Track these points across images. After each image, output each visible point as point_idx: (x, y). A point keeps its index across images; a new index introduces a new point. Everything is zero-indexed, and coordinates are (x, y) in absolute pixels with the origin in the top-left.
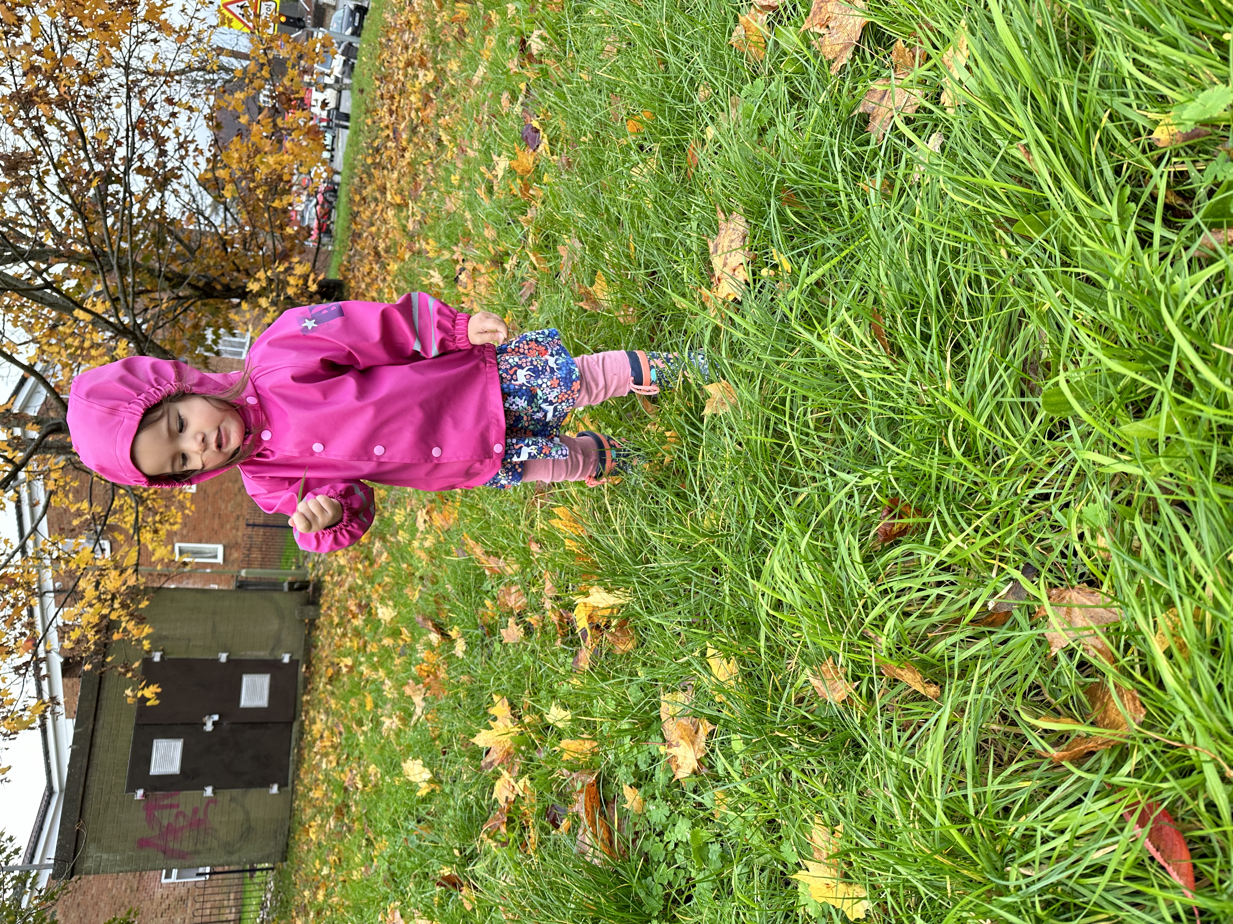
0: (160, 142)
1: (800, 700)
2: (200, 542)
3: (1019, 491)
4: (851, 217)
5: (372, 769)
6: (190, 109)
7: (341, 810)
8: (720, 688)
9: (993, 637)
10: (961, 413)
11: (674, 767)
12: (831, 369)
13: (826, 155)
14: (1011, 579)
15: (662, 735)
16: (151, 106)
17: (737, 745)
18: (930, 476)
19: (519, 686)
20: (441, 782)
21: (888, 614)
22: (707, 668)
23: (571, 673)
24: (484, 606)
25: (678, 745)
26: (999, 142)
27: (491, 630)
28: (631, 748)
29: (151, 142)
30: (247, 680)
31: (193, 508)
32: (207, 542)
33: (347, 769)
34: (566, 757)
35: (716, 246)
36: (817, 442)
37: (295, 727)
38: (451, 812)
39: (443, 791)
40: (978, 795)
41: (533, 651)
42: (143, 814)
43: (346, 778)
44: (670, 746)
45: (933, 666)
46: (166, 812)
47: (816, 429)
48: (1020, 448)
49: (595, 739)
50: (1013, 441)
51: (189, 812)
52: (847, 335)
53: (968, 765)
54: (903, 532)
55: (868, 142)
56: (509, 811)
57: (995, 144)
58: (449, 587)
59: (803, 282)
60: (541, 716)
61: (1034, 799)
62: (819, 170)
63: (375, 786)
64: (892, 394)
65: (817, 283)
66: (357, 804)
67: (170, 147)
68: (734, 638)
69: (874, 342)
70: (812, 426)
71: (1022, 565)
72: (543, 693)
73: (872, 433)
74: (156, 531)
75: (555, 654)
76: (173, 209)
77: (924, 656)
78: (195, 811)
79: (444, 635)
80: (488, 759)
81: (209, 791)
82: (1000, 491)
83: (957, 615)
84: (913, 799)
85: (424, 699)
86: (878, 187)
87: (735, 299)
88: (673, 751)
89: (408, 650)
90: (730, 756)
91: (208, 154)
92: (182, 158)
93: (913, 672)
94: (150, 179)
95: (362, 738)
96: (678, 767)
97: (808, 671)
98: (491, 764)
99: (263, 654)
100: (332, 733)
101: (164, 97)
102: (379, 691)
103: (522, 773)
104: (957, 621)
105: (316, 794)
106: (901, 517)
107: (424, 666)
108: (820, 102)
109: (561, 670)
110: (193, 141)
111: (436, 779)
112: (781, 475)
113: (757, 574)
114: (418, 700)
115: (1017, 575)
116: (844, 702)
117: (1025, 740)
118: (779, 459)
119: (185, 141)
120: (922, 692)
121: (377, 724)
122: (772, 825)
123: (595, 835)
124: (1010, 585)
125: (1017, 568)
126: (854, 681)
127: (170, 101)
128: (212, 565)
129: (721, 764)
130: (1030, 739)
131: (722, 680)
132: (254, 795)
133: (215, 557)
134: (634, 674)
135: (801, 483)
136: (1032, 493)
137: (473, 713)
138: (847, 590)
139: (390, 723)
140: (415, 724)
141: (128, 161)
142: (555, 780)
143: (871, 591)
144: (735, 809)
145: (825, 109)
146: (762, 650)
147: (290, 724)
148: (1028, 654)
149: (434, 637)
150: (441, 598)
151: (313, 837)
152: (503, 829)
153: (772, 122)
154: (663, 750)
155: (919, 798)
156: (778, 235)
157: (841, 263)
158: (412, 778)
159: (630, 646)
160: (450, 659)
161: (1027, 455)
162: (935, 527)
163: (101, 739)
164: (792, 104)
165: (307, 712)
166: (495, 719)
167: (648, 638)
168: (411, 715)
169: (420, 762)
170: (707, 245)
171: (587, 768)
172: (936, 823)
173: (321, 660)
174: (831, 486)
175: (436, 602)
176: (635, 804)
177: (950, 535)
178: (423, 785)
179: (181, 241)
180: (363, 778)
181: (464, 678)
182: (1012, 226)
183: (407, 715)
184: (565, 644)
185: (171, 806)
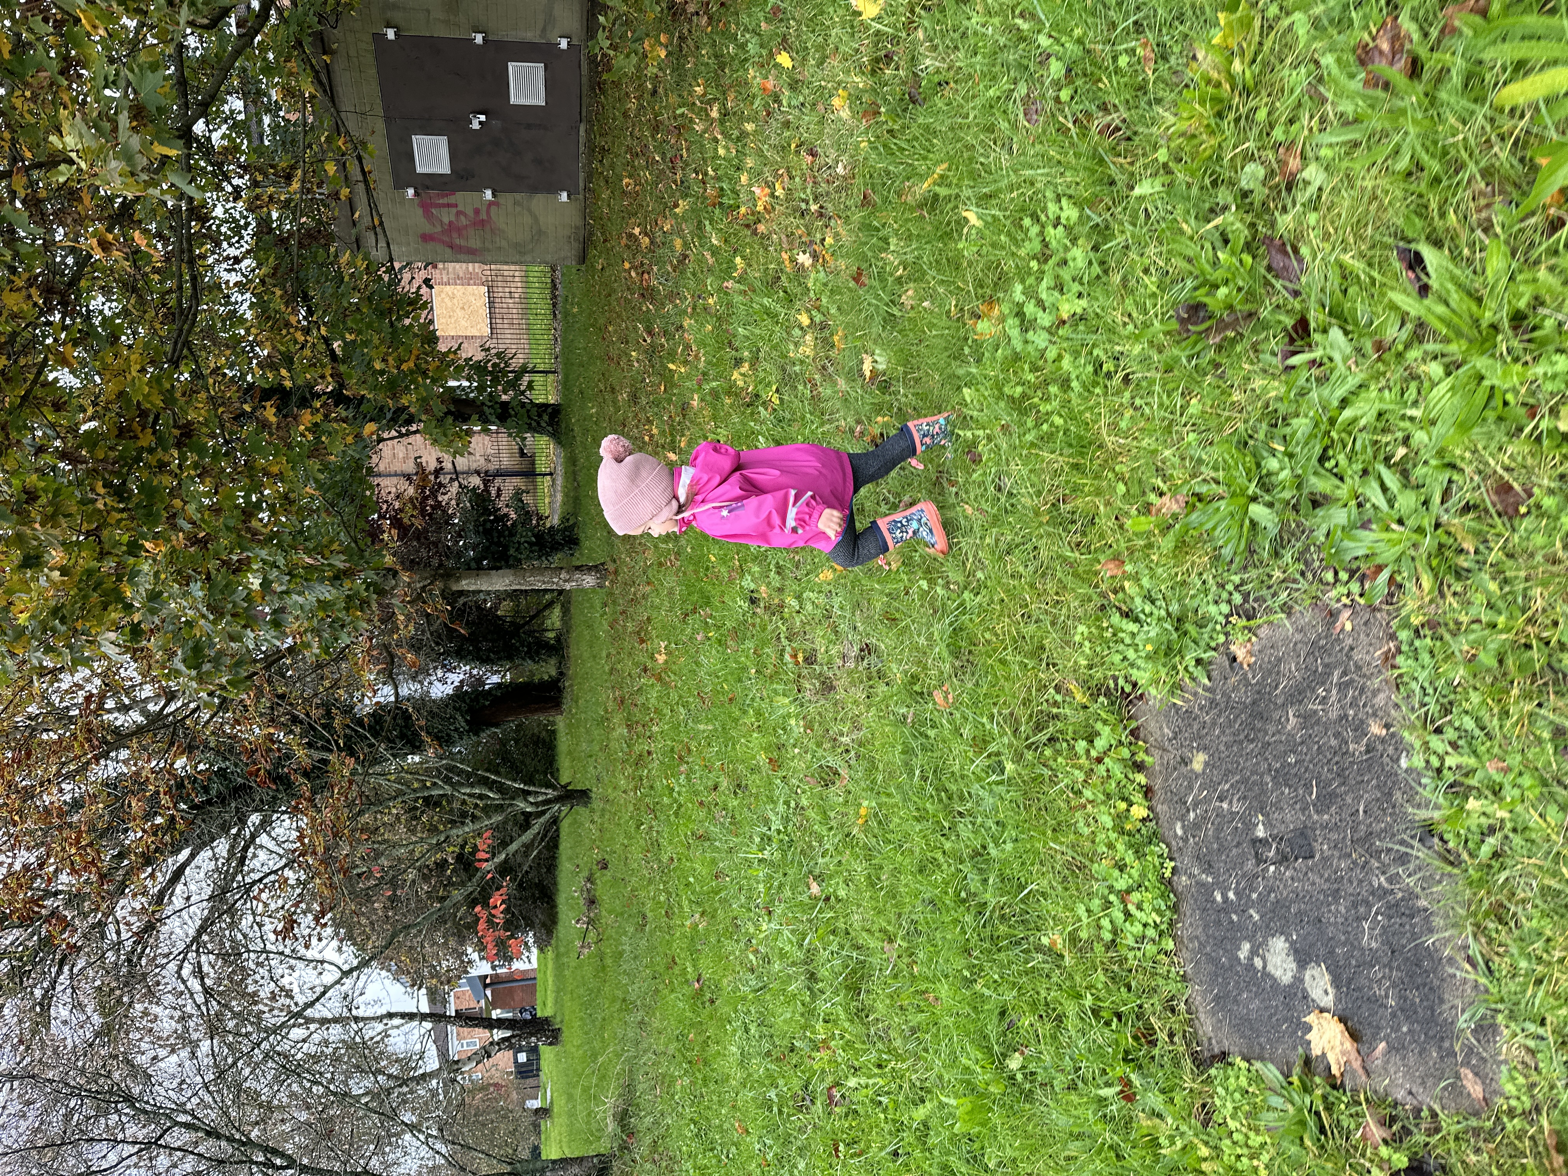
30: (514, 69)
42: (420, 211)
46: (445, 211)
51: (470, 212)
78: (477, 211)
81: (488, 194)
99: (531, 36)
132: (539, 201)
185: (449, 205)
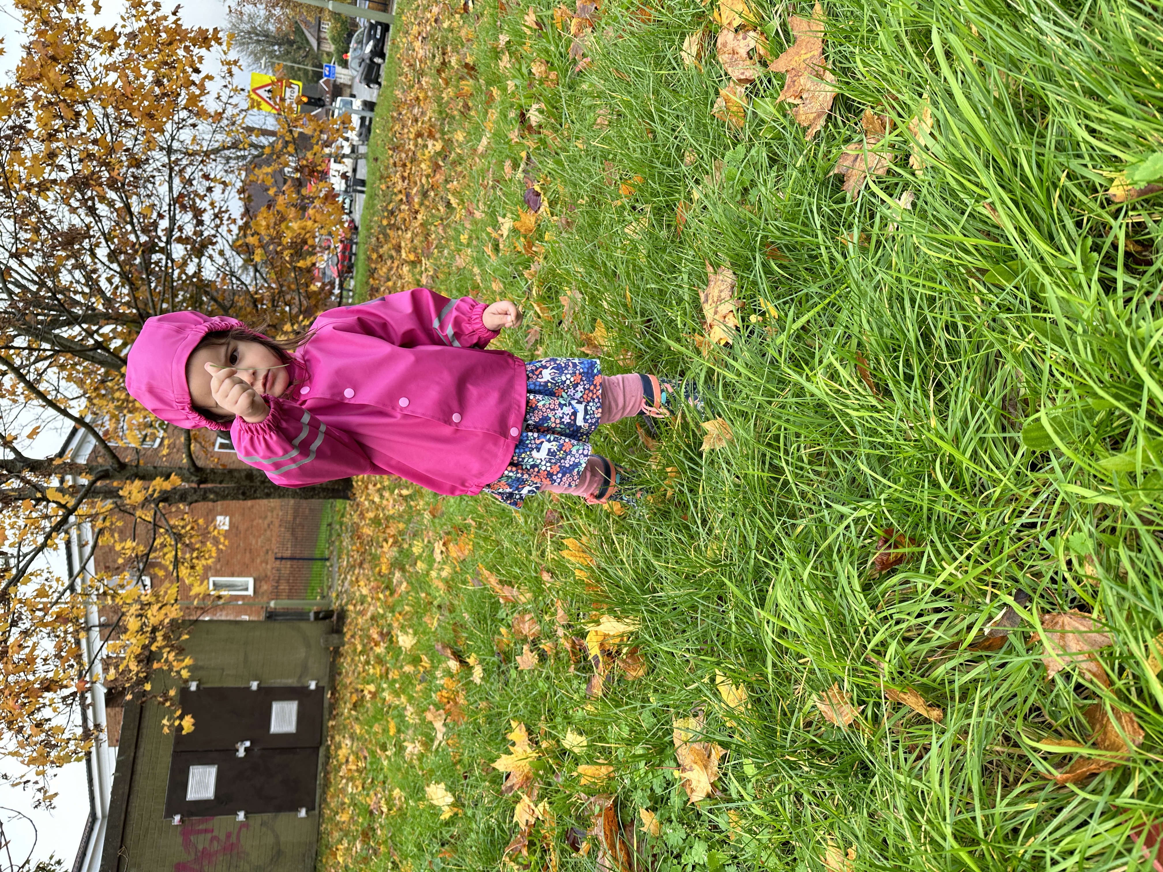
0: (198, 213)
1: (809, 724)
2: (233, 575)
3: (1006, 521)
4: (833, 268)
5: (397, 792)
6: (224, 183)
7: (367, 834)
8: (730, 713)
9: (991, 662)
10: (947, 448)
11: (688, 791)
12: (820, 407)
13: (806, 213)
14: (1005, 604)
15: (675, 760)
16: (190, 182)
17: (750, 770)
18: (921, 508)
19: (535, 712)
20: (463, 805)
21: (889, 640)
22: (716, 694)
23: (585, 698)
24: (500, 633)
25: (691, 769)
26: (966, 201)
27: (507, 657)
28: (646, 773)
29: (190, 215)
30: (277, 707)
31: (227, 543)
32: (238, 576)
33: (372, 793)
34: (583, 781)
35: (707, 296)
36: (812, 476)
37: (322, 751)
38: (473, 836)
39: (465, 814)
40: (986, 817)
41: (548, 678)
42: (180, 840)
43: (371, 801)
44: (684, 770)
45: (934, 689)
46: (201, 837)
47: (810, 463)
48: (1005, 480)
49: (610, 764)
50: (998, 474)
51: (223, 837)
52: (834, 376)
53: (975, 788)
54: (899, 560)
55: (843, 200)
56: (530, 834)
57: (962, 201)
58: (466, 616)
59: (790, 328)
60: (558, 741)
61: (1042, 820)
62: (800, 227)
63: (400, 809)
64: (880, 430)
65: (803, 328)
66: (382, 827)
67: (207, 217)
68: (741, 665)
69: (860, 381)
70: (805, 460)
71: (1014, 591)
72: (559, 719)
73: (864, 468)
74: (193, 567)
75: (568, 680)
76: (209, 272)
77: (924, 680)
78: (229, 835)
79: (463, 662)
80: (509, 784)
81: (241, 816)
82: (988, 520)
83: (955, 639)
84: (923, 821)
85: (445, 725)
86: (855, 240)
87: (727, 343)
88: (687, 775)
89: (428, 677)
90: (743, 779)
91: (240, 223)
92: (218, 226)
93: (916, 696)
94: (189, 247)
95: (385, 763)
96: (692, 791)
97: (814, 696)
98: (511, 788)
99: (291, 682)
100: (358, 758)
101: (201, 174)
102: (401, 717)
103: (541, 798)
104: (955, 646)
105: (342, 818)
106: (896, 547)
107: (444, 693)
108: (798, 165)
109: (576, 697)
110: (226, 211)
111: (458, 803)
112: (779, 507)
113: (761, 602)
114: (438, 725)
115: (1010, 600)
116: (850, 726)
117: (1028, 762)
118: (776, 491)
119: (220, 212)
120: (925, 715)
121: (400, 749)
122: (786, 847)
123: (615, 858)
124: (1004, 611)
125: (1010, 594)
126: (860, 705)
127: (206, 177)
128: (243, 597)
129: (734, 787)
130: (1034, 761)
131: (732, 705)
132: (283, 818)
133: (246, 589)
134: (646, 700)
135: (799, 514)
136: (1019, 522)
137: (492, 739)
138: (848, 618)
139: (413, 748)
140: (437, 750)
141: (170, 231)
142: (573, 804)
143: (871, 618)
144: (750, 831)
145: (803, 171)
146: (770, 677)
147: (318, 748)
148: (1026, 677)
149: (453, 665)
150: (458, 626)
151: (340, 860)
152: (525, 852)
153: (753, 183)
154: (677, 774)
155: (929, 821)
156: (764, 285)
157: (824, 309)
158: (435, 802)
159: (641, 672)
160: (468, 685)
161: (1012, 486)
162: (929, 556)
163: (140, 768)
164: (771, 167)
165: (333, 738)
166: (514, 744)
167: (659, 665)
168: (432, 740)
169: (442, 785)
170: (698, 294)
171: (604, 792)
172: (946, 845)
173: (345, 687)
174: (827, 517)
175: (454, 631)
176: (652, 827)
177: (943, 563)
178: (446, 809)
179: (215, 300)
180: (387, 802)
181: (483, 705)
182: (983, 275)
183: (428, 741)
184: (578, 670)
185: (206, 831)
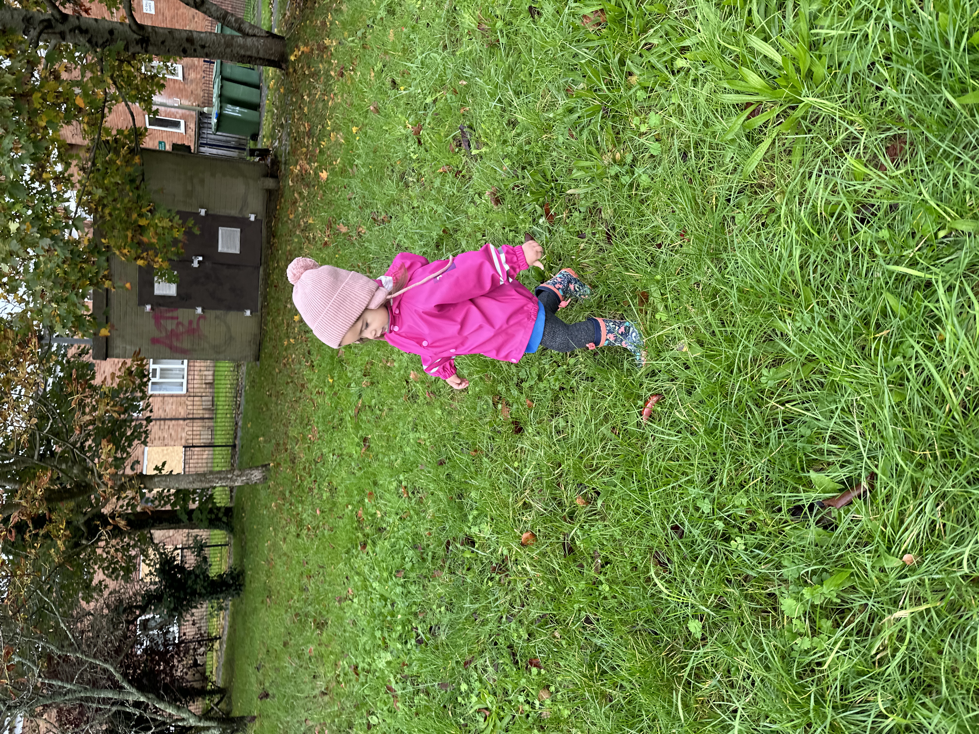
30: (222, 232)
37: (262, 270)
42: (153, 322)
46: (169, 322)
51: (186, 323)
78: (191, 322)
81: (199, 310)
99: (234, 212)
132: (232, 317)
147: (258, 268)
185: (172, 318)
